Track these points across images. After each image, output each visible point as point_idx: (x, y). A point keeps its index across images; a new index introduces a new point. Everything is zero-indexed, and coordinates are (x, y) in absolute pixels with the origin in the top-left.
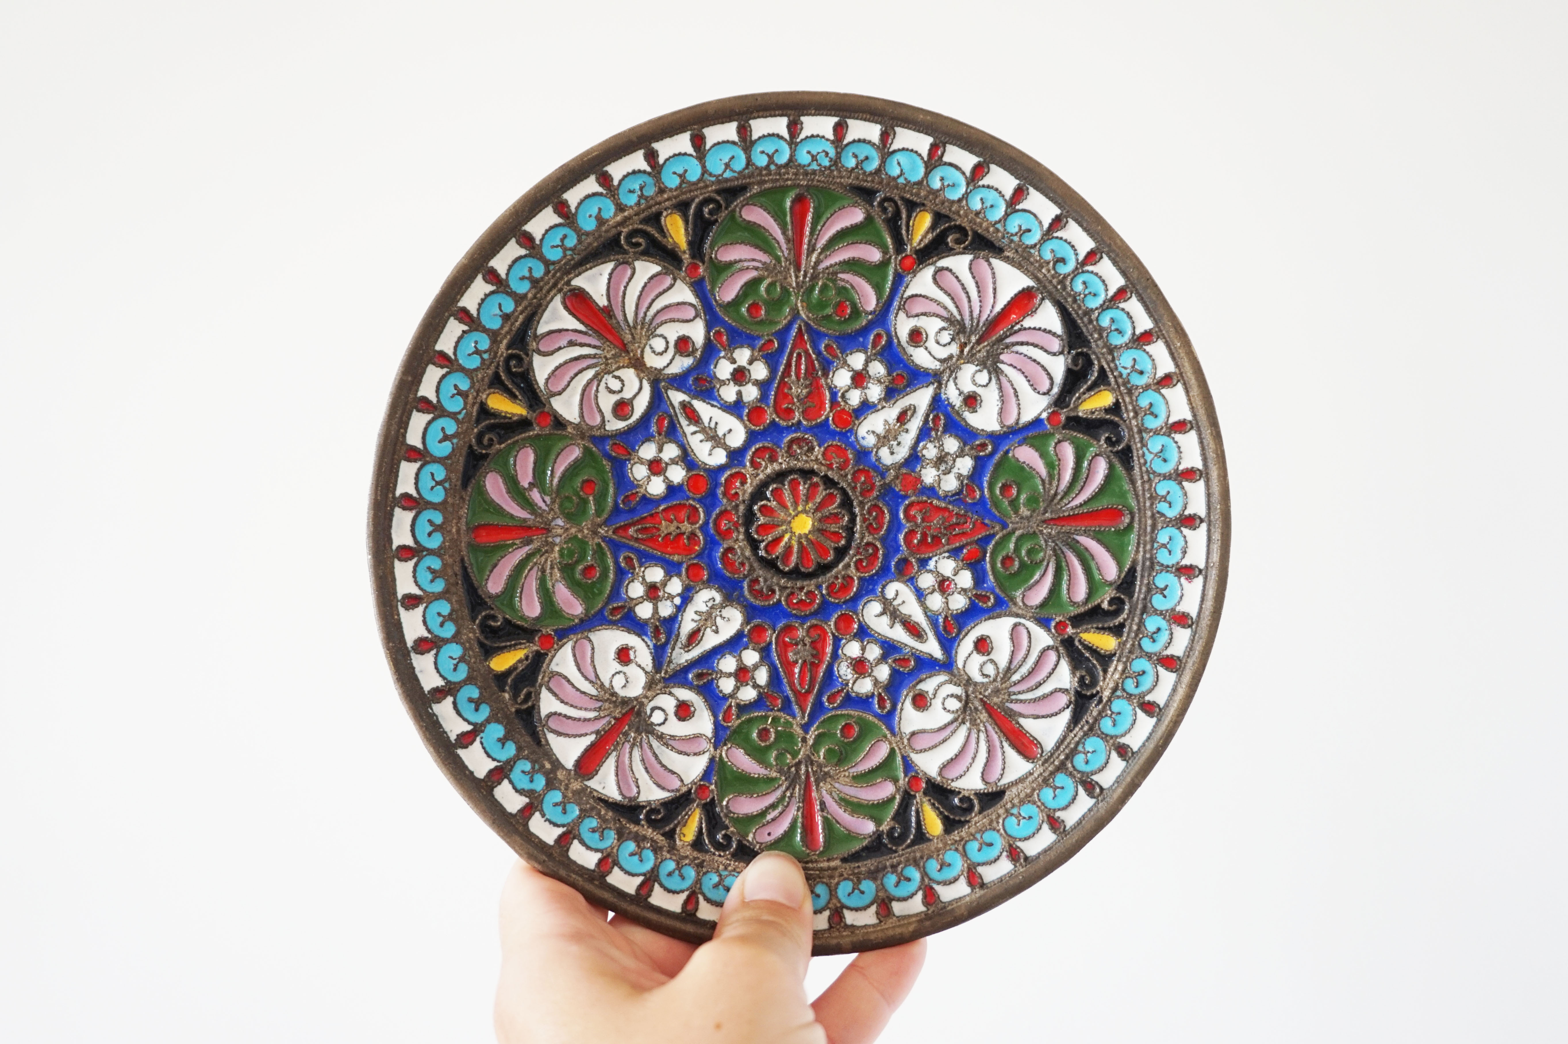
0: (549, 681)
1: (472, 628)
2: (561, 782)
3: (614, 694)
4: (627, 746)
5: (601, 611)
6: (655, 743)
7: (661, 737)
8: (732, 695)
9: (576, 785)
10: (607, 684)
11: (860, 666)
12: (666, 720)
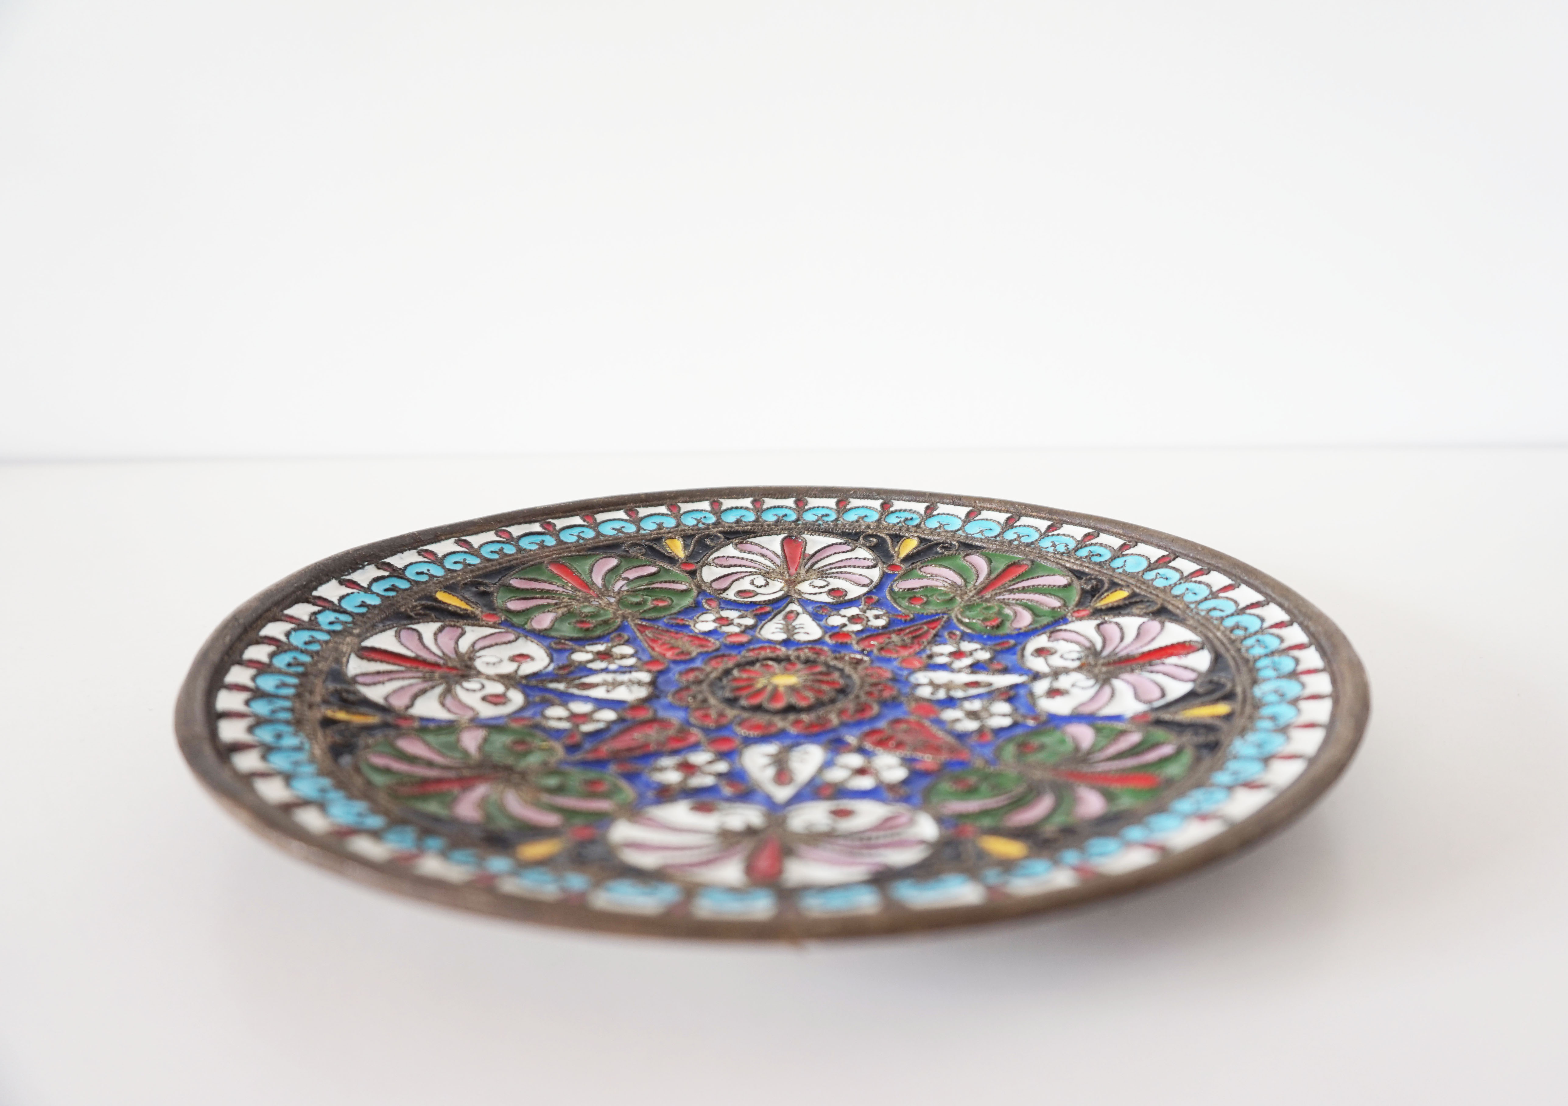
0: (451, 626)
1: (467, 578)
2: (344, 640)
3: (472, 659)
4: (420, 674)
5: (553, 638)
6: (439, 690)
7: (448, 691)
8: (547, 718)
9: (344, 648)
10: (478, 654)
11: (688, 768)
12: (474, 691)
